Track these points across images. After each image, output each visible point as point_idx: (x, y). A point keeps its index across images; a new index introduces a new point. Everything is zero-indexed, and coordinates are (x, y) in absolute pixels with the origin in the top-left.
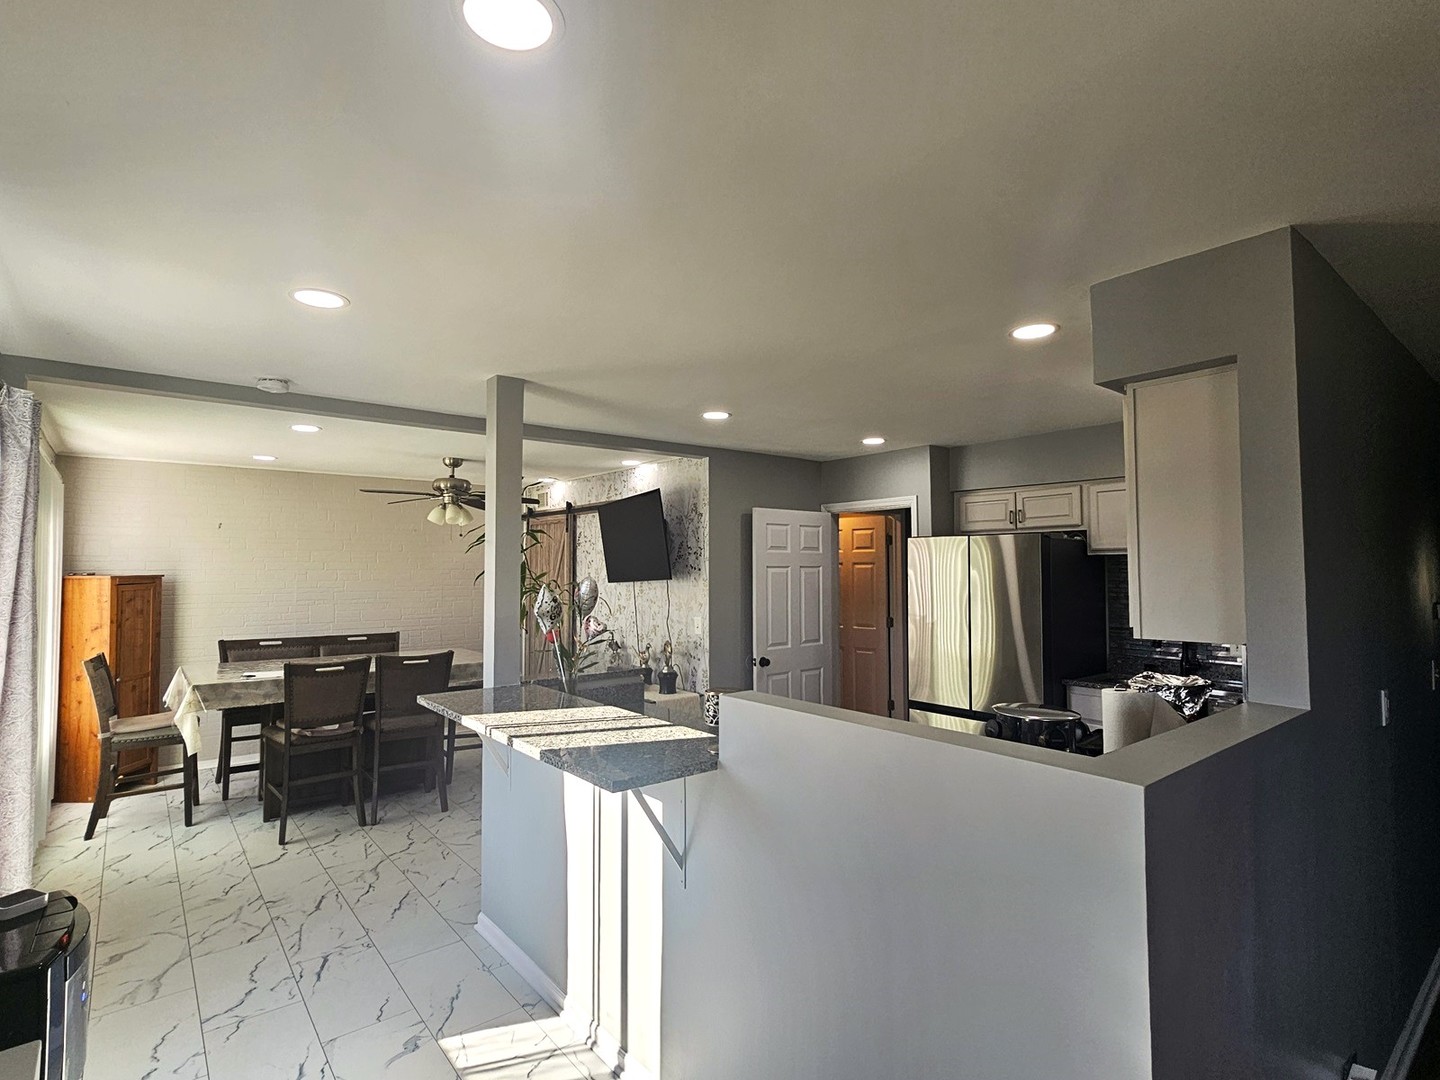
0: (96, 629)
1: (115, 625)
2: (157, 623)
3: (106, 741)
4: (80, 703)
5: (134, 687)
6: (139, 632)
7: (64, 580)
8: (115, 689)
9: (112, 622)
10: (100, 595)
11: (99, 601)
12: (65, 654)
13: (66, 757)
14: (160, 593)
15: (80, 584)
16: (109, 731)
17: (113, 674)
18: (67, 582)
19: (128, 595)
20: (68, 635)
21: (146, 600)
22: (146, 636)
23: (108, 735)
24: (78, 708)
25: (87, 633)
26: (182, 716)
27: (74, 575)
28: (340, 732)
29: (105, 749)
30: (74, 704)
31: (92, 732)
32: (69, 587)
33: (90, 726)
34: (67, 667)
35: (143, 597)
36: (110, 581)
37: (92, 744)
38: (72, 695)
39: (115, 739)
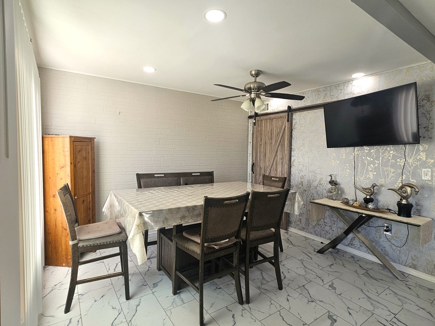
0: (63, 167)
1: (73, 165)
2: (93, 165)
3: (75, 246)
4: (55, 210)
5: (83, 201)
6: (85, 169)
7: (43, 138)
8: (74, 203)
9: (71, 163)
10: (64, 147)
11: (64, 151)
12: (46, 182)
13: (50, 241)
14: (94, 148)
15: (52, 140)
16: (76, 239)
17: (73, 194)
18: (45, 139)
19: (79, 148)
20: (47, 171)
21: (87, 151)
22: (88, 172)
23: (75, 242)
24: (55, 213)
25: (57, 169)
26: (133, 236)
27: (49, 135)
28: (230, 243)
29: (75, 251)
30: (52, 211)
31: (63, 227)
32: (46, 142)
33: (62, 223)
34: (47, 189)
35: (86, 149)
36: (69, 139)
37: (64, 234)
38: (51, 205)
39: (80, 245)
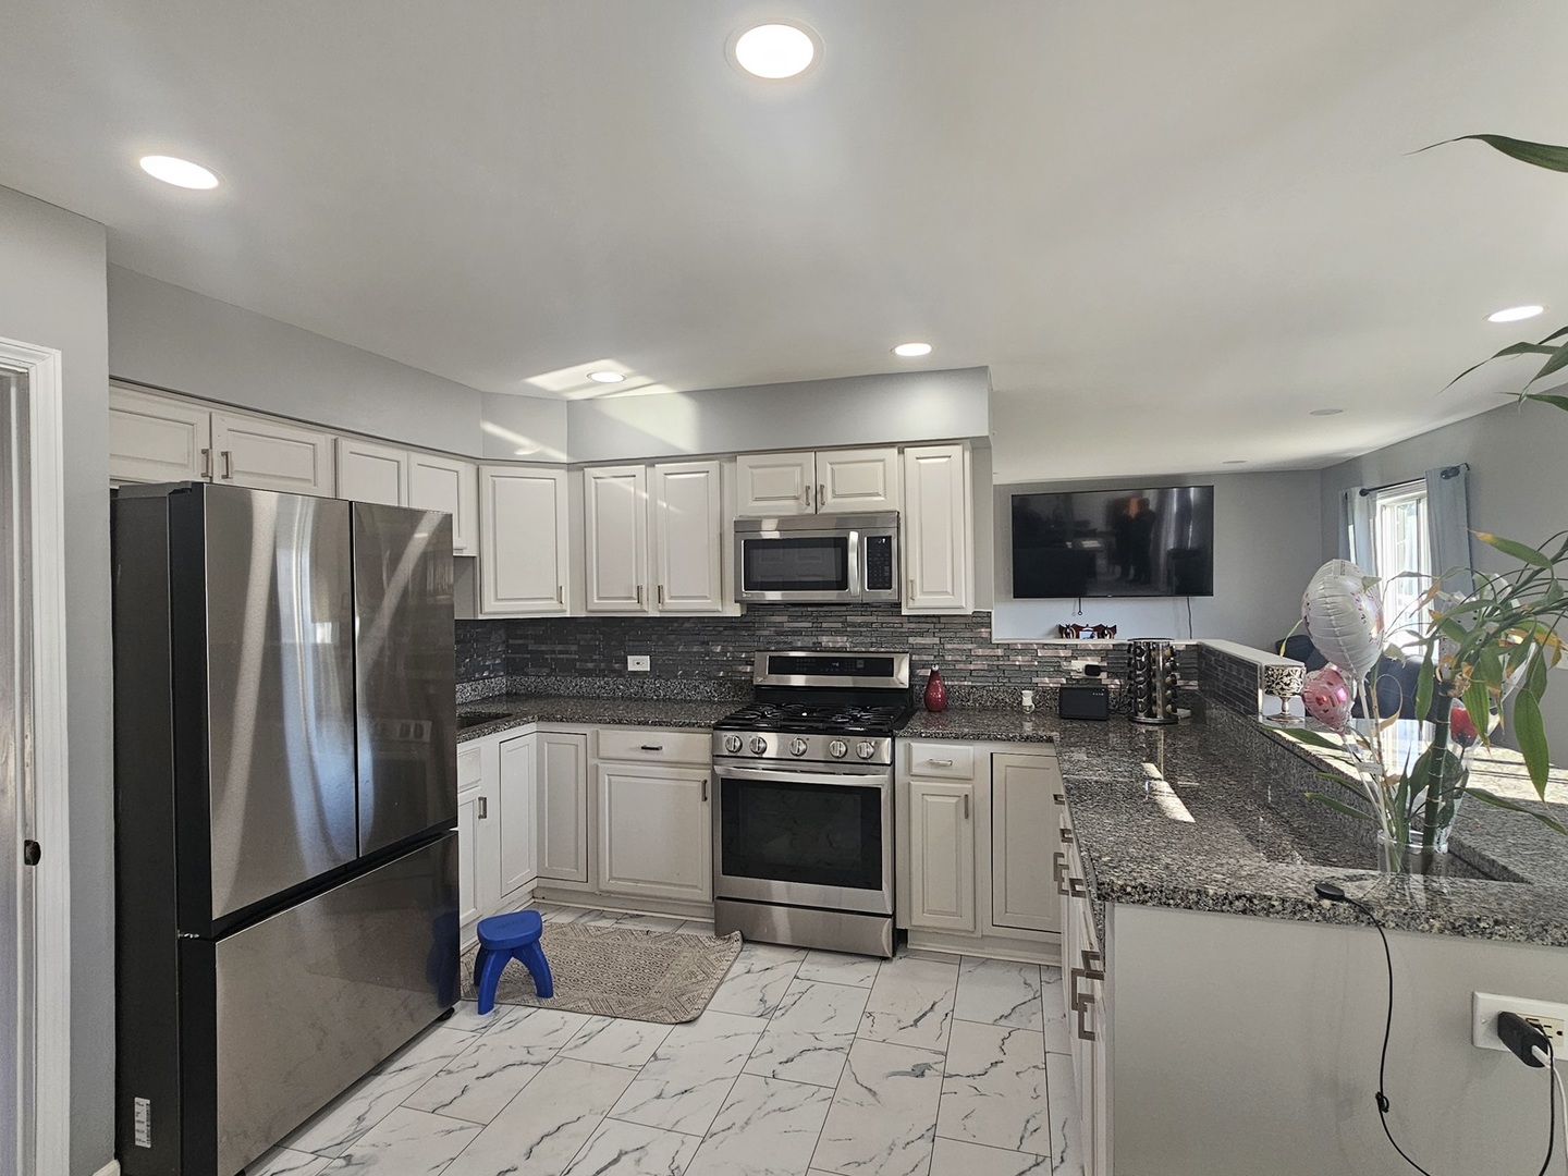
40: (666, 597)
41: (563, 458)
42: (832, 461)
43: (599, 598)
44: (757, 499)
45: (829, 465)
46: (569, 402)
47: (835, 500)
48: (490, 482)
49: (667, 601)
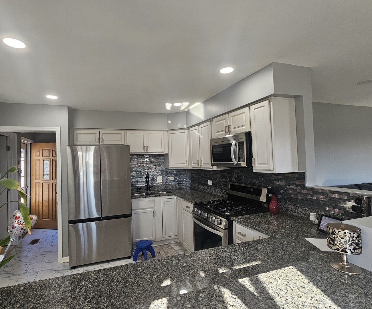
40: (203, 164)
41: (186, 126)
42: (232, 116)
43: (193, 164)
44: (217, 132)
45: (232, 118)
46: (186, 111)
47: (234, 130)
48: (170, 135)
49: (203, 165)
